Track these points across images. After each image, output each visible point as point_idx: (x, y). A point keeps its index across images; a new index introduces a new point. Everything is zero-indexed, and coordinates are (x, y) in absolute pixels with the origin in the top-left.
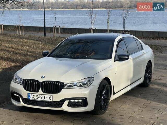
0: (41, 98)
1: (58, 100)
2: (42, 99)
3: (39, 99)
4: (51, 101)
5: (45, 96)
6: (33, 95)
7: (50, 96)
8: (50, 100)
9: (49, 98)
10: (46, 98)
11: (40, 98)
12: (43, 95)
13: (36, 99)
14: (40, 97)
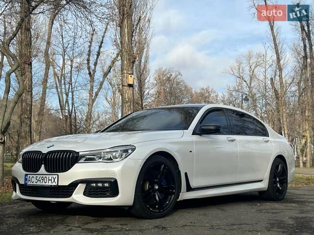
0: (42, 181)
1: (66, 183)
2: (44, 184)
3: (39, 183)
4: (56, 184)
5: (47, 176)
6: (31, 176)
7: (54, 176)
8: (54, 184)
9: (53, 180)
10: (49, 180)
11: (40, 181)
12: (44, 176)
13: (35, 183)
14: (40, 179)
